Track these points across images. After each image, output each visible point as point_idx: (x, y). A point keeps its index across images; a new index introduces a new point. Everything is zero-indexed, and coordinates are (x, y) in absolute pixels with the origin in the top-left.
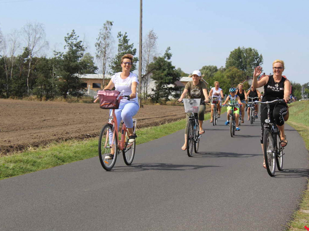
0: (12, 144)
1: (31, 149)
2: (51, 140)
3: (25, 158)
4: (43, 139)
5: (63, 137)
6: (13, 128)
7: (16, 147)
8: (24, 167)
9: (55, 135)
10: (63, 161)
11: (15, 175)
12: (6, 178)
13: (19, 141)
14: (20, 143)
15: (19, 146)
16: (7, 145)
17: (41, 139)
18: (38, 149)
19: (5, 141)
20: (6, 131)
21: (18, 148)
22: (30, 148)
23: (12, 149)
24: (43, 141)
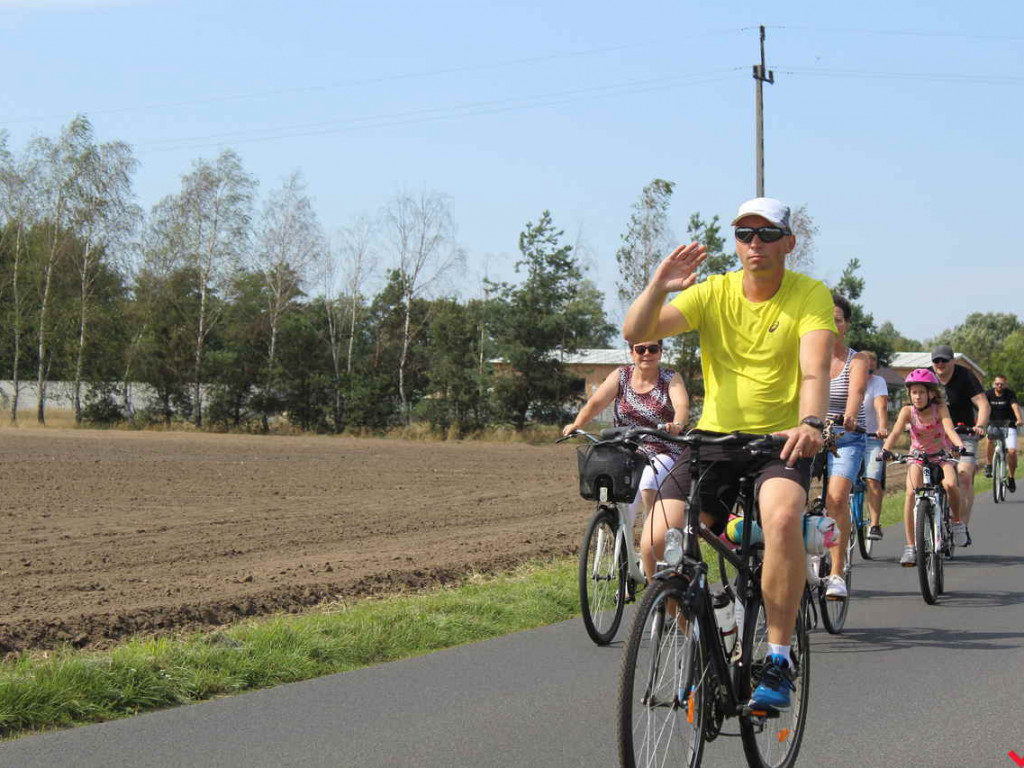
0: (420, 567)
1: (477, 579)
2: (521, 556)
3: (472, 600)
4: (498, 554)
5: (552, 546)
6: (405, 522)
8: (475, 622)
9: (528, 542)
10: (571, 609)
11: (453, 643)
12: (434, 650)
13: (435, 559)
14: (438, 564)
15: (438, 572)
16: (407, 569)
17: (495, 554)
18: (495, 580)
19: (397, 558)
20: (387, 533)
21: (437, 577)
22: (475, 576)
23: (421, 580)
24: (501, 557)
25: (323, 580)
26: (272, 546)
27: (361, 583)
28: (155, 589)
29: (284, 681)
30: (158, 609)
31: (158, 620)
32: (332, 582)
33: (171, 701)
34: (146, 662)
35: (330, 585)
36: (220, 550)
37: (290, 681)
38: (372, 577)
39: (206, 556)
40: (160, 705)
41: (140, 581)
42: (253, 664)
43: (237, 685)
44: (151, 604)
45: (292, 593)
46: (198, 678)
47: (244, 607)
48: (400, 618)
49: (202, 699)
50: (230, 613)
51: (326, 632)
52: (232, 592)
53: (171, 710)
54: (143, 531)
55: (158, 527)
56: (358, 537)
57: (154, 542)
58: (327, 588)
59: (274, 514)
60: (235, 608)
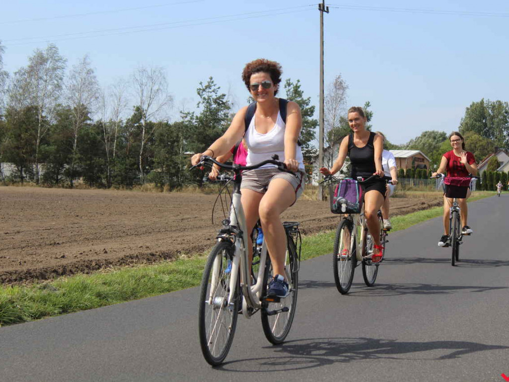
0: (153, 251)
2: (205, 246)
3: (181, 268)
4: (194, 245)
6: (144, 229)
7: (159, 255)
8: (184, 279)
9: (209, 239)
11: (172, 290)
12: (162, 294)
13: (161, 247)
14: (162, 249)
15: (162, 254)
16: (146, 252)
18: (193, 258)
19: (142, 247)
20: (135, 235)
21: (162, 256)
22: (183, 256)
23: (154, 258)
24: (195, 247)
25: (102, 257)
26: (76, 241)
27: (122, 259)
28: (13, 261)
29: (82, 309)
30: (14, 272)
31: (14, 277)
32: (107, 259)
33: (20, 320)
34: (7, 298)
35: (106, 260)
36: (48, 242)
37: (86, 309)
38: (128, 256)
39: (40, 245)
40: (14, 322)
41: (5, 258)
42: (65, 300)
43: (56, 311)
44: (11, 269)
45: (86, 264)
46: (35, 307)
47: (60, 271)
48: (143, 277)
49: (37, 319)
50: (52, 274)
51: (104, 283)
52: (53, 263)
53: (21, 325)
54: (7, 233)
55: (16, 231)
56: (120, 236)
57: (13, 238)
58: (104, 262)
59: (76, 225)
60: (55, 271)
